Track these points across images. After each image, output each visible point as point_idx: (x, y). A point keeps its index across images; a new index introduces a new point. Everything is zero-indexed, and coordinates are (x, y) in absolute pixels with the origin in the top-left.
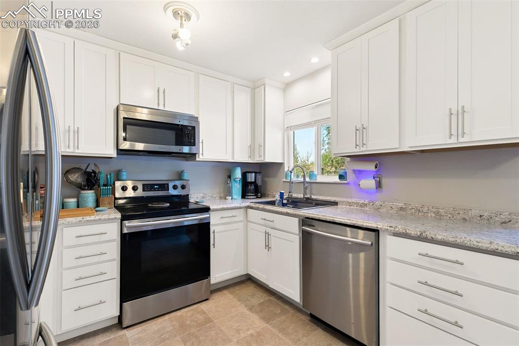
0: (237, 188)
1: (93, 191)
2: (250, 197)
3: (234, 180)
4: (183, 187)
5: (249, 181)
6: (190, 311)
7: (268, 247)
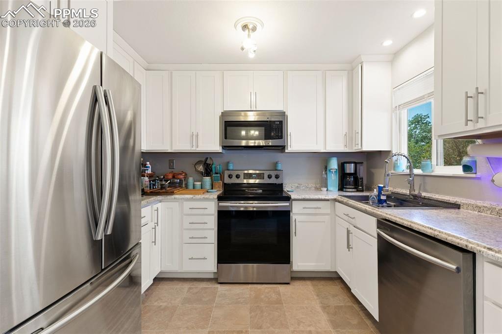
0: (333, 179)
1: (209, 178)
2: (348, 190)
3: (330, 170)
4: (277, 177)
5: (348, 172)
6: (268, 288)
7: (349, 247)
